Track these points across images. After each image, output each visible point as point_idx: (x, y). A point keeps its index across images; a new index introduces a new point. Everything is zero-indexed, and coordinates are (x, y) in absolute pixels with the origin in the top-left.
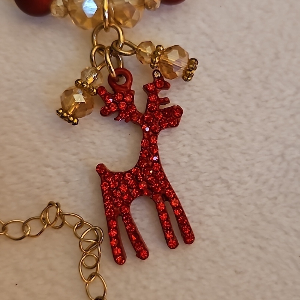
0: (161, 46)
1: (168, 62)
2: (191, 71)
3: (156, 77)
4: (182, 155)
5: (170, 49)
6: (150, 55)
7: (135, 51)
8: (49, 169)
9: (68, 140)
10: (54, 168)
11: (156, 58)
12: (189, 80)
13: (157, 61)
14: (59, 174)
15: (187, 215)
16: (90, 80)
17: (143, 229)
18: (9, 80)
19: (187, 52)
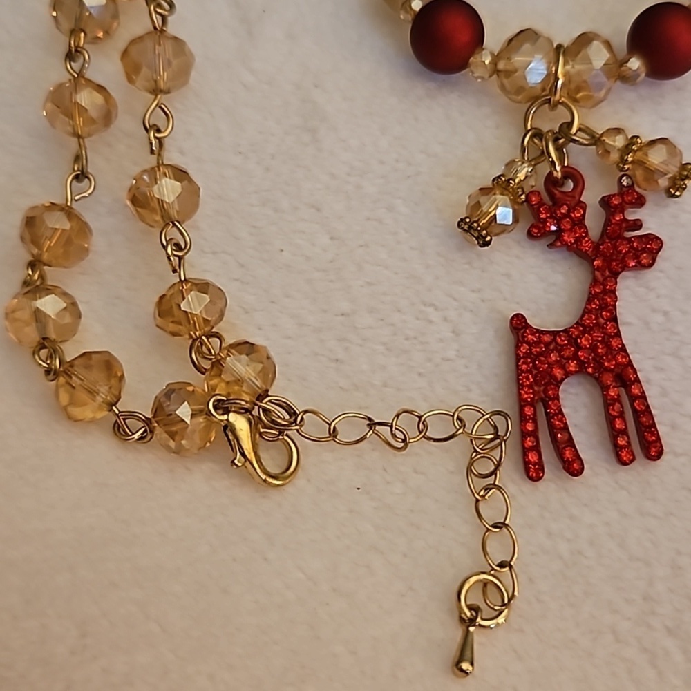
0: (638, 137)
1: (645, 163)
2: (683, 180)
3: (624, 186)
4: (654, 311)
5: (653, 143)
6: (619, 150)
7: (596, 140)
8: (430, 310)
9: (467, 266)
10: (436, 309)
11: (628, 155)
12: (678, 196)
13: (630, 159)
14: (445, 319)
15: (653, 411)
16: (521, 176)
17: (576, 426)
18: (382, 163)
19: (680, 151)
